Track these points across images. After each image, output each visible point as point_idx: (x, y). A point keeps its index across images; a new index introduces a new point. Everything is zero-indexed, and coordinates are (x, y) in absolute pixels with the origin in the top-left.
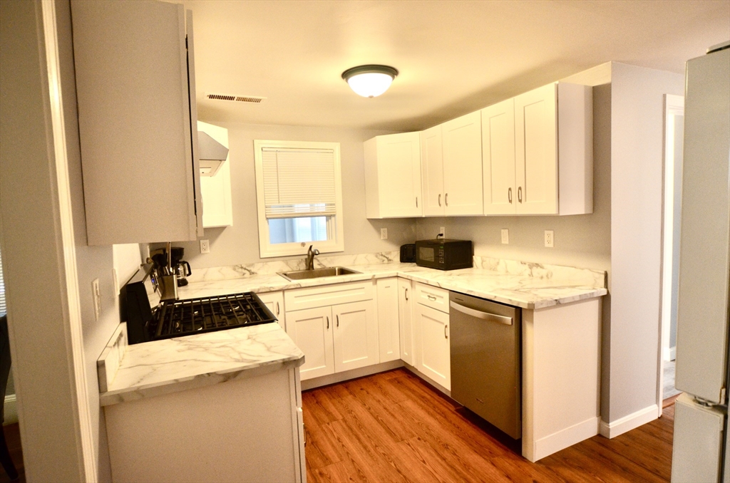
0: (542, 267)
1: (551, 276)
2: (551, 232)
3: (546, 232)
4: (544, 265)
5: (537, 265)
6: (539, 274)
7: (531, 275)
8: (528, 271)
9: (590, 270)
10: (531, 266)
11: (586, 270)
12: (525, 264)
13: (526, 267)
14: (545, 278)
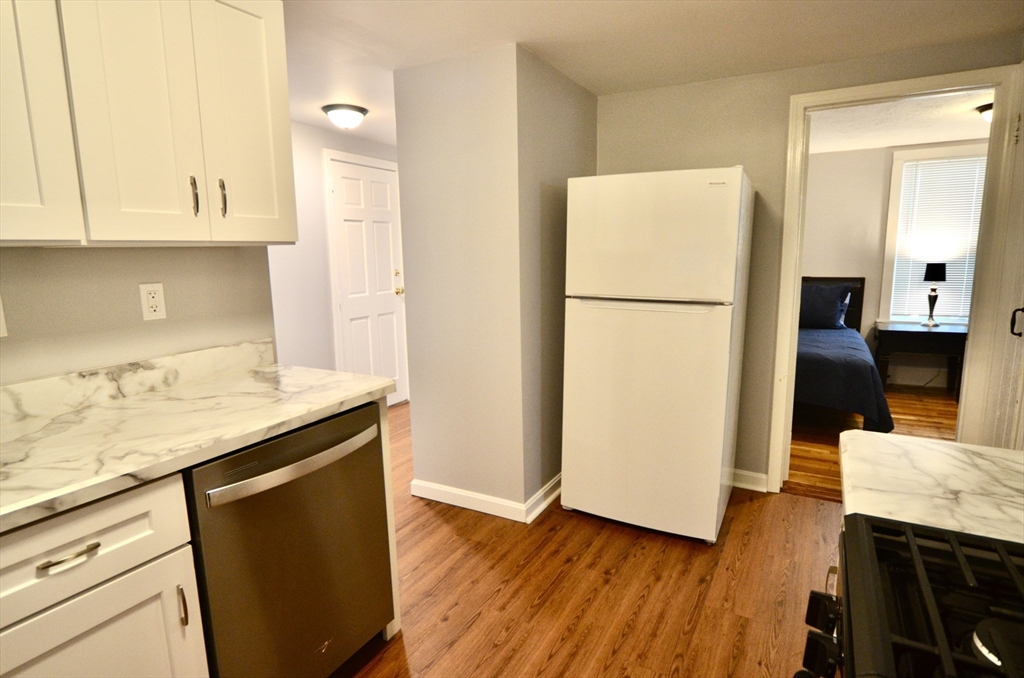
0: (149, 367)
1: (176, 378)
2: (159, 288)
3: (144, 289)
4: (153, 361)
5: (135, 366)
6: (141, 384)
7: (120, 393)
8: (109, 388)
9: (251, 342)
10: (115, 374)
11: (244, 345)
12: (94, 374)
13: (101, 380)
14: (162, 388)
